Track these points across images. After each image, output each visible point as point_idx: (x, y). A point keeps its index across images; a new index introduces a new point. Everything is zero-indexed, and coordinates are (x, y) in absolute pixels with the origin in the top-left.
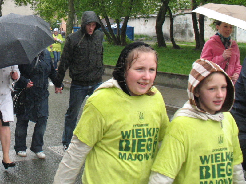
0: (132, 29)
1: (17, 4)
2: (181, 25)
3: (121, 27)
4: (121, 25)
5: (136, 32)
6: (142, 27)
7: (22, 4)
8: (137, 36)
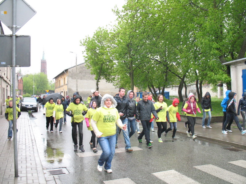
0: (168, 93)
1: (107, 82)
2: (194, 90)
3: (161, 92)
4: (161, 91)
5: (170, 94)
6: (174, 92)
7: (110, 82)
8: (171, 97)
